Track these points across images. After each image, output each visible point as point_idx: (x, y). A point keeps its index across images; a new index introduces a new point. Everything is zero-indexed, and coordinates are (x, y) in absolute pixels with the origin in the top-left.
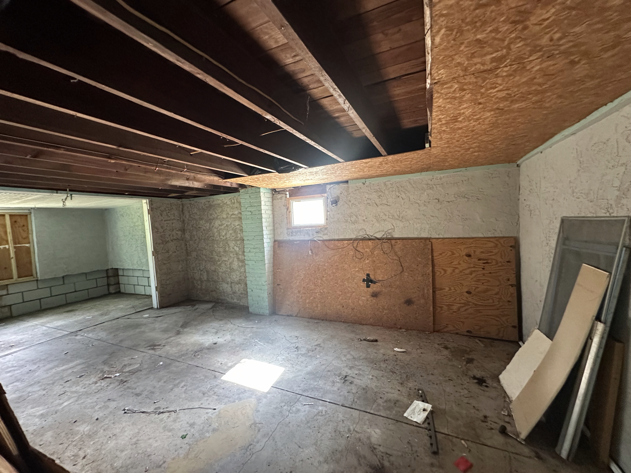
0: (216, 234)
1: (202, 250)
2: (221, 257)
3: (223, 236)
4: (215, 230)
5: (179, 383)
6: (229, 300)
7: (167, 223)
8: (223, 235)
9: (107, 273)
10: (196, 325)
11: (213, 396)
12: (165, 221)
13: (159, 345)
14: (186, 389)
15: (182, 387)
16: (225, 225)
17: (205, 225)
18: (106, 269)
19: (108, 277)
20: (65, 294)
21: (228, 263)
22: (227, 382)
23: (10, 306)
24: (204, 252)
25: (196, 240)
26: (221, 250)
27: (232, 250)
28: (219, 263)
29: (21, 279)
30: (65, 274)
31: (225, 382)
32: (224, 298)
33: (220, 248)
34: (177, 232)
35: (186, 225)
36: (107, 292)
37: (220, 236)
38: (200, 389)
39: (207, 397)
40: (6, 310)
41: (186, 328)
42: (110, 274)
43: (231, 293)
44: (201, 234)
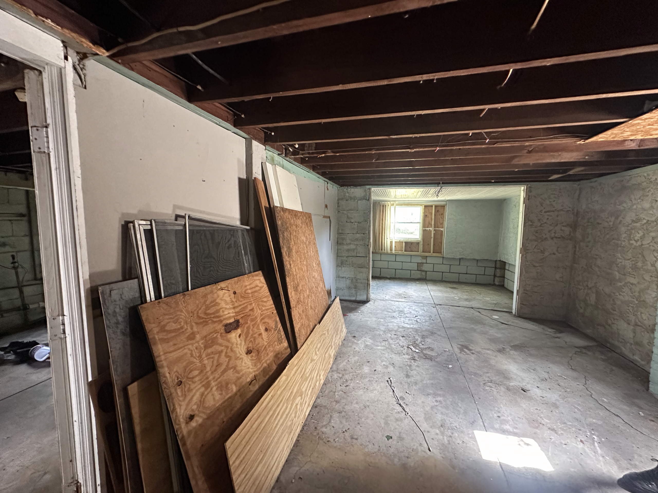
0: (624, 235)
1: (596, 259)
2: (625, 275)
3: (636, 241)
4: (623, 229)
5: (439, 395)
6: (626, 351)
7: (548, 215)
8: (636, 238)
9: (496, 264)
10: (531, 355)
11: (445, 437)
12: (545, 212)
13: (470, 350)
14: (437, 406)
15: (437, 401)
16: (645, 221)
17: (608, 220)
18: (495, 259)
19: (496, 268)
20: (459, 273)
21: (637, 289)
22: (476, 441)
23: (426, 271)
24: (599, 262)
25: (589, 242)
26: (628, 264)
27: (650, 268)
28: (620, 284)
29: (434, 254)
30: (461, 257)
31: (474, 438)
32: (616, 343)
33: (625, 259)
34: (563, 228)
35: (580, 219)
36: (492, 283)
37: (629, 240)
38: (445, 418)
39: (441, 432)
40: (424, 273)
41: (515, 350)
42: (498, 266)
43: (632, 341)
44: (599, 233)
